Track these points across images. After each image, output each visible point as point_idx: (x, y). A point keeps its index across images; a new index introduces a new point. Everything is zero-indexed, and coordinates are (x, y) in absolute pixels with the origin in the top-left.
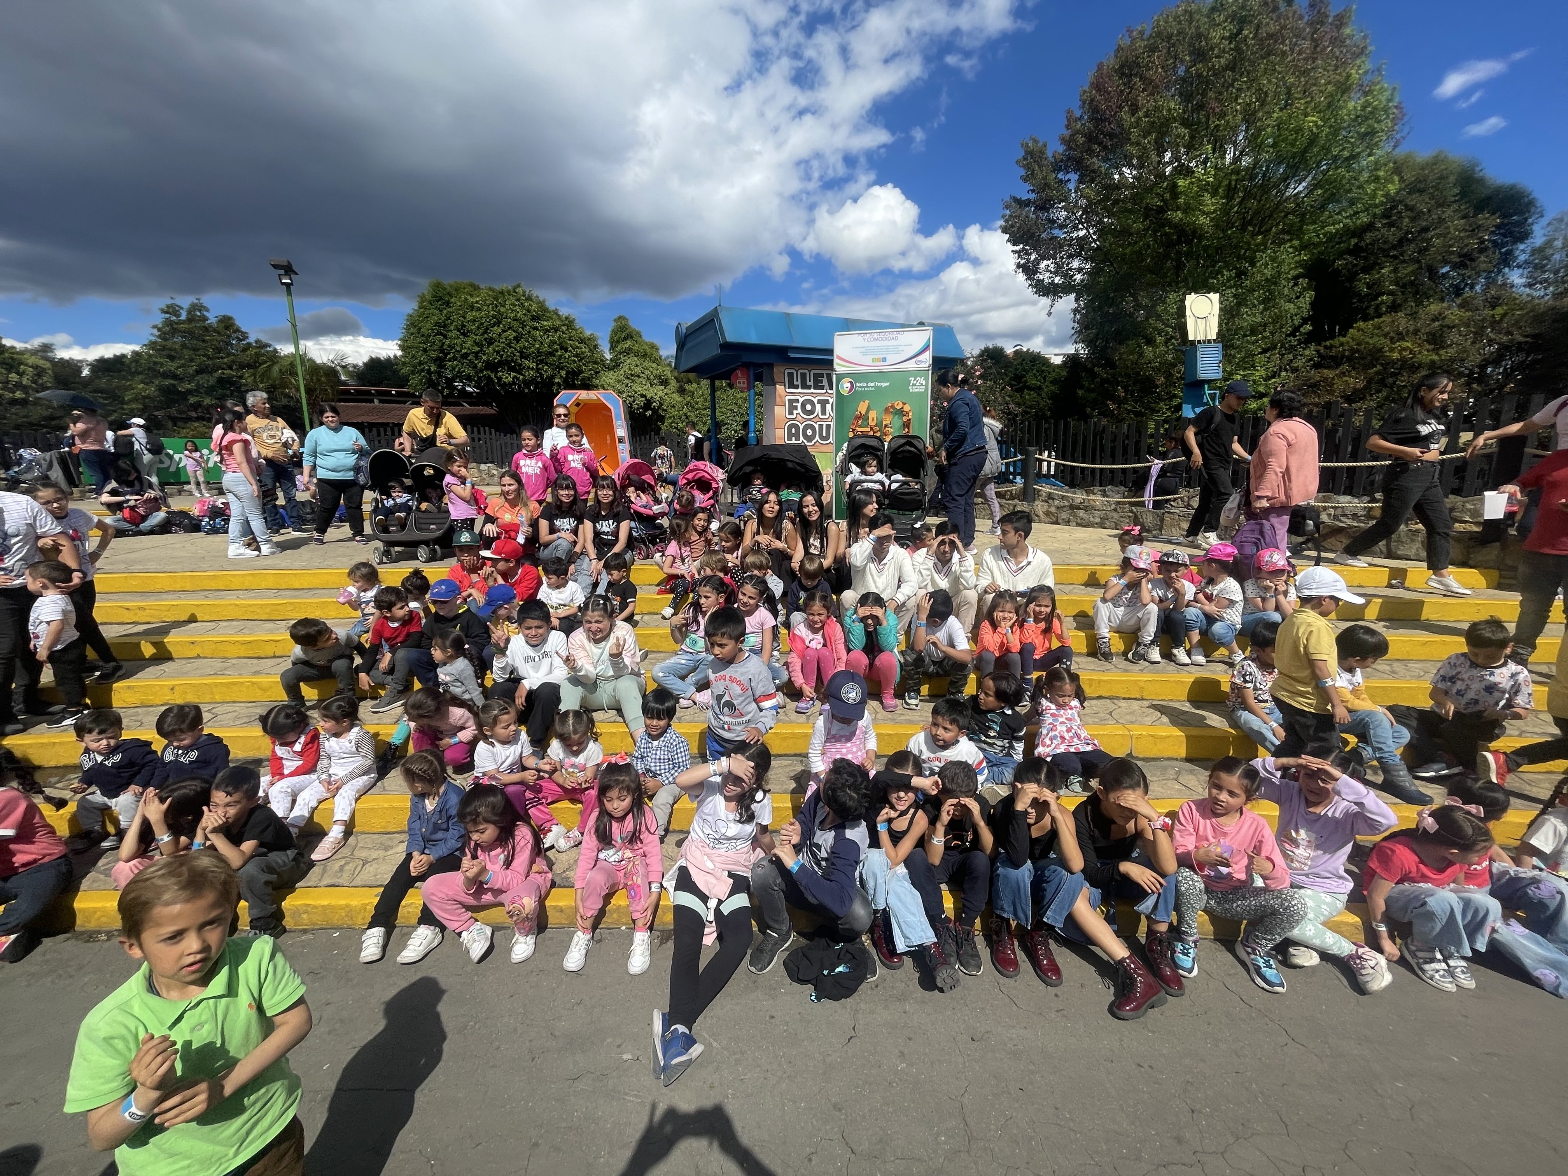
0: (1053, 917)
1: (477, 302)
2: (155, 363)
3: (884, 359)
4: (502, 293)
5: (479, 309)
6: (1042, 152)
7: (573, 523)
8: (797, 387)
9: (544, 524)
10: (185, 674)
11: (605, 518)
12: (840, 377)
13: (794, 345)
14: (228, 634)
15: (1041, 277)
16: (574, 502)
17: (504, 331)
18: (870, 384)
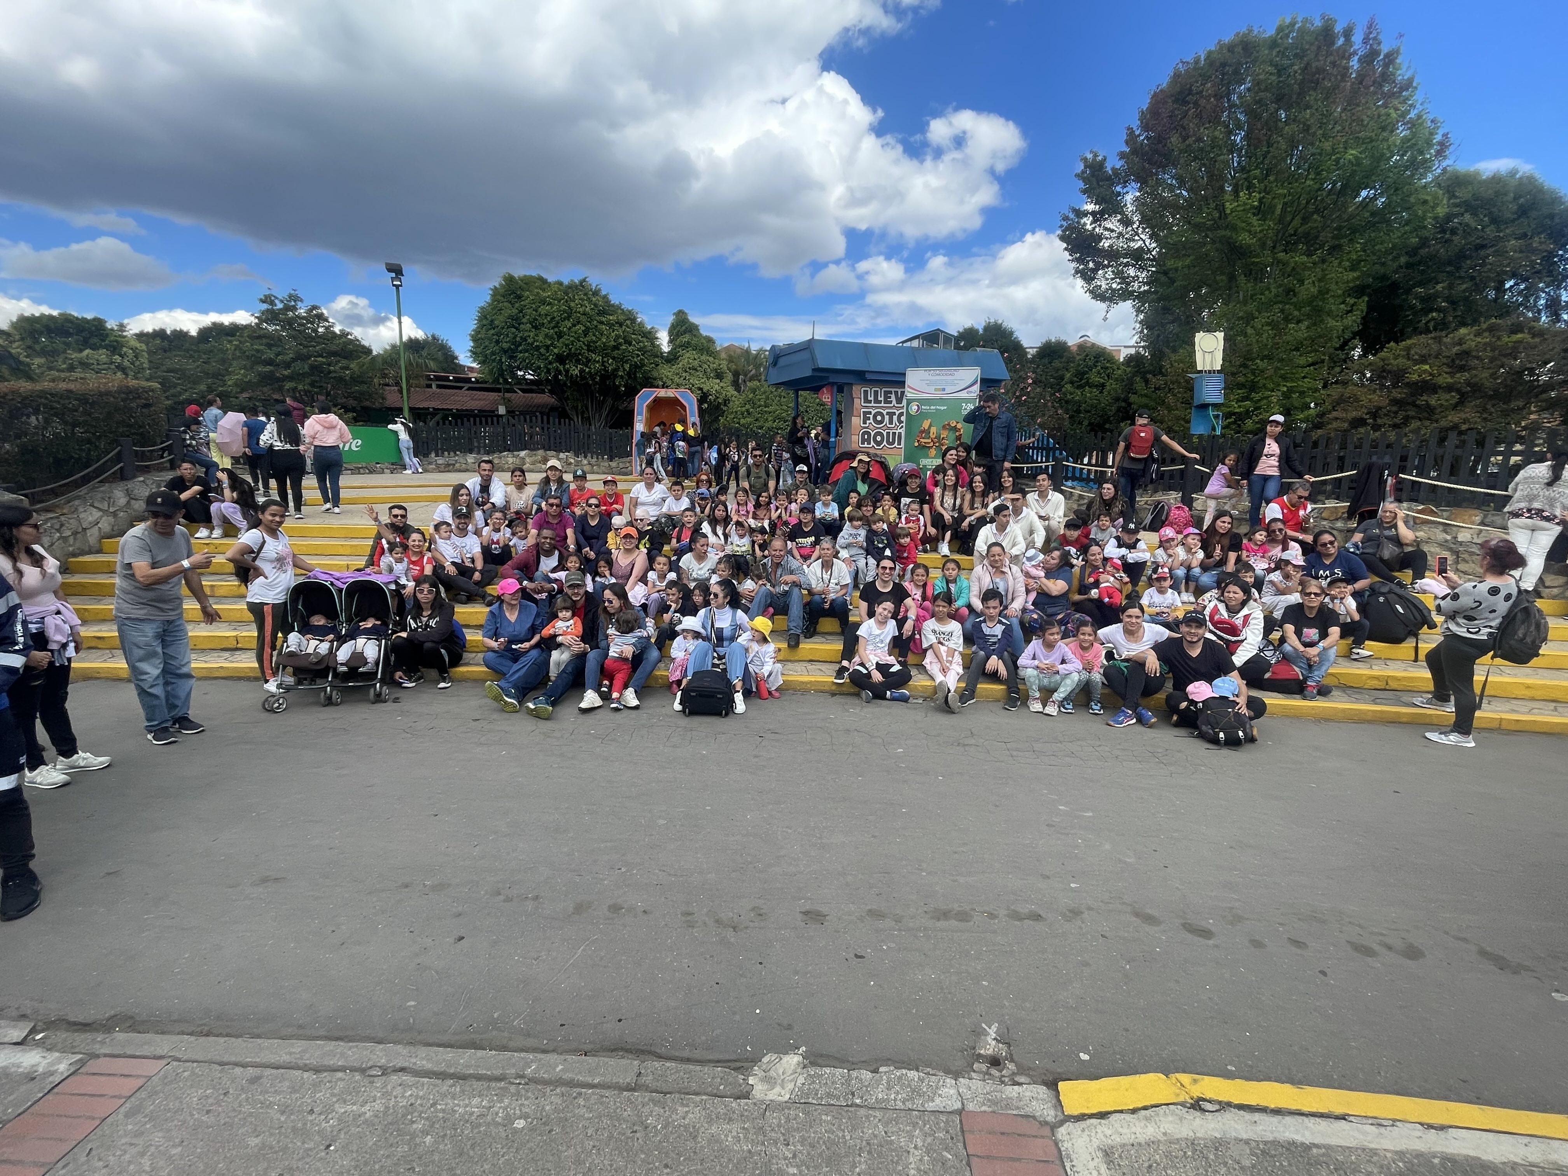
1: (548, 296)
3: (944, 390)
4: (571, 287)
5: (551, 304)
6: (1101, 164)
8: (870, 402)
12: (909, 402)
13: (871, 369)
15: (1099, 284)
17: (573, 325)
18: (932, 407)
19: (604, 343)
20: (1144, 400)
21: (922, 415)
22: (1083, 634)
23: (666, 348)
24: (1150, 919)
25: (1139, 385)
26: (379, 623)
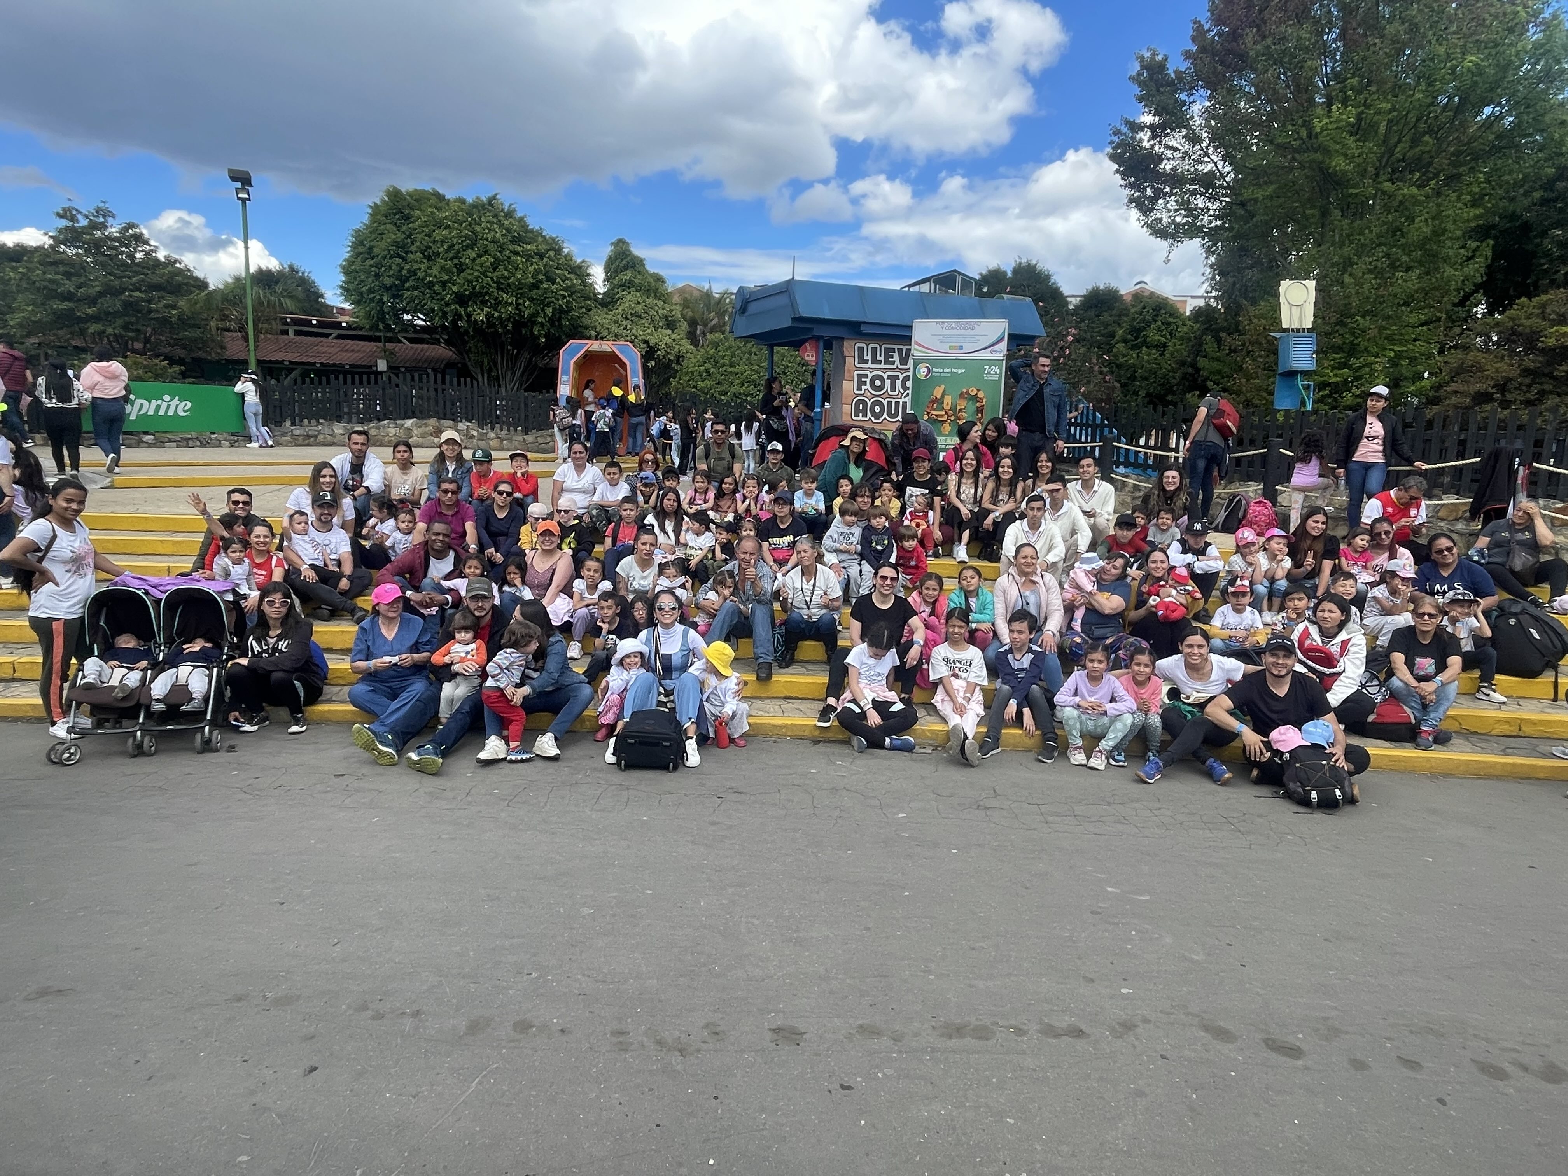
1: (446, 218)
3: (961, 347)
4: (475, 206)
5: (449, 227)
6: (1161, 67)
8: (867, 362)
12: (917, 363)
13: (867, 320)
15: (1159, 216)
17: (479, 256)
18: (946, 370)
19: (519, 280)
20: (1216, 365)
21: (932, 380)
22: (1139, 664)
23: (601, 287)
24: (1222, 1035)
25: (1210, 346)
26: (209, 645)
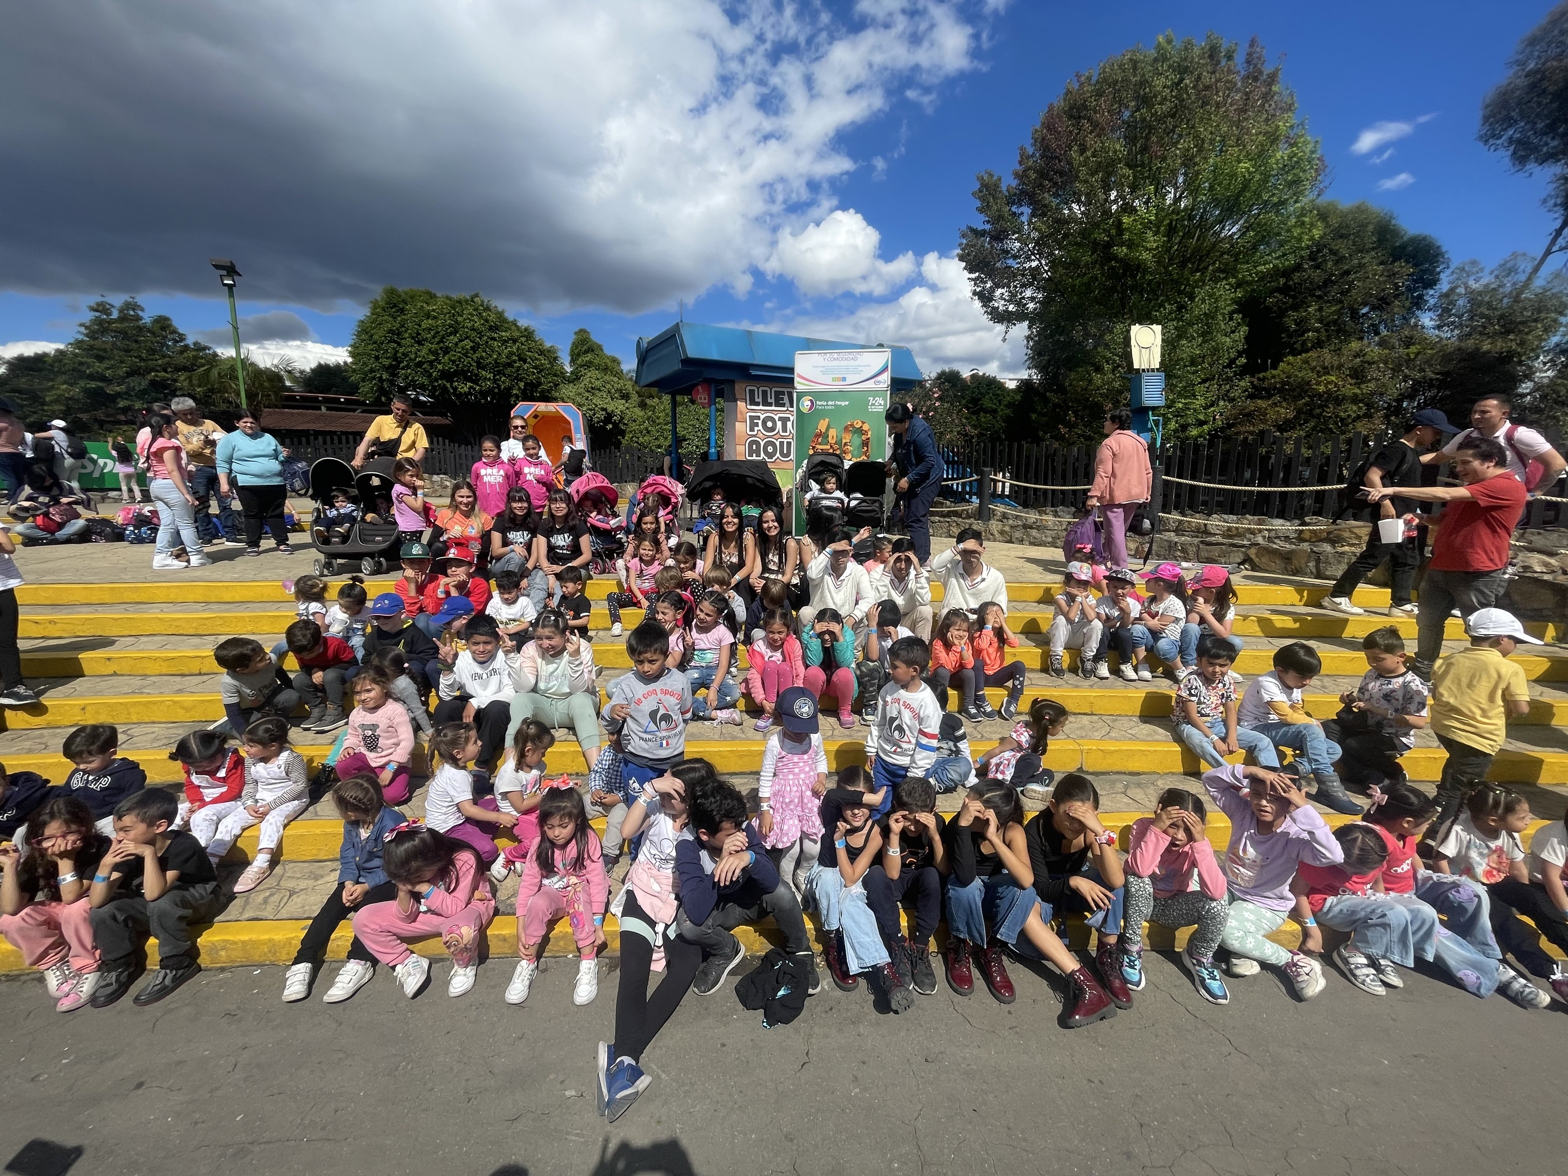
0: (1006, 934)
2: (82, 364)
3: (844, 379)
4: (459, 302)
5: (435, 318)
6: (997, 186)
7: (527, 536)
8: (758, 404)
9: (496, 537)
10: (99, 693)
11: (560, 532)
12: (801, 395)
13: (755, 362)
14: (148, 649)
15: (996, 305)
16: (528, 514)
17: (461, 341)
18: (830, 403)
19: (496, 360)
21: (816, 413)
